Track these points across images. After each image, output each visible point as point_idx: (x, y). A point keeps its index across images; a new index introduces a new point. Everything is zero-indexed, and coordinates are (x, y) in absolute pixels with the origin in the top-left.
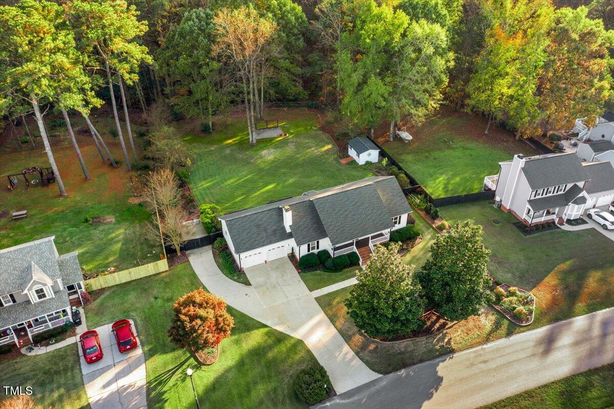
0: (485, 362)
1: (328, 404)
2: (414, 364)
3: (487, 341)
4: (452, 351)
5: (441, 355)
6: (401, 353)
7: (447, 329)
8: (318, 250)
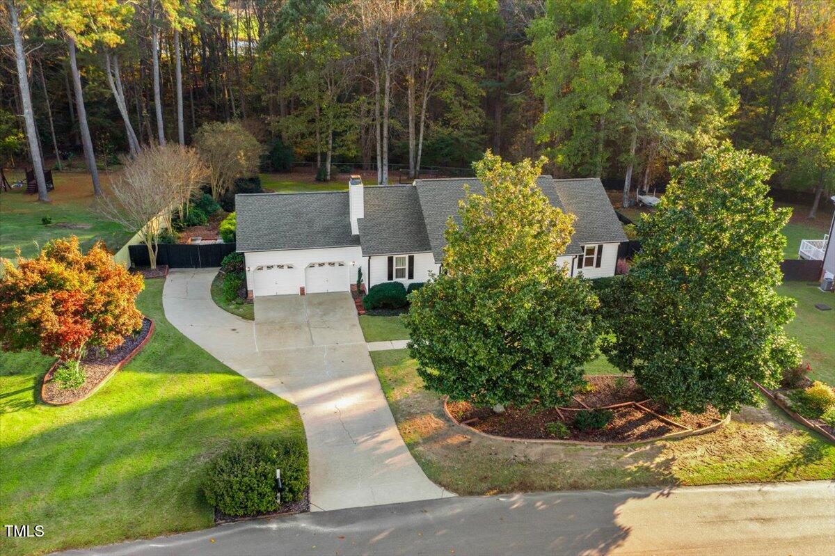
0: (764, 520)
1: (274, 526)
2: (552, 488)
3: (776, 478)
4: (675, 483)
5: (635, 485)
6: (527, 463)
7: (666, 440)
8: (411, 281)
